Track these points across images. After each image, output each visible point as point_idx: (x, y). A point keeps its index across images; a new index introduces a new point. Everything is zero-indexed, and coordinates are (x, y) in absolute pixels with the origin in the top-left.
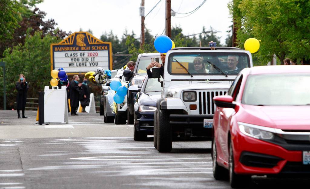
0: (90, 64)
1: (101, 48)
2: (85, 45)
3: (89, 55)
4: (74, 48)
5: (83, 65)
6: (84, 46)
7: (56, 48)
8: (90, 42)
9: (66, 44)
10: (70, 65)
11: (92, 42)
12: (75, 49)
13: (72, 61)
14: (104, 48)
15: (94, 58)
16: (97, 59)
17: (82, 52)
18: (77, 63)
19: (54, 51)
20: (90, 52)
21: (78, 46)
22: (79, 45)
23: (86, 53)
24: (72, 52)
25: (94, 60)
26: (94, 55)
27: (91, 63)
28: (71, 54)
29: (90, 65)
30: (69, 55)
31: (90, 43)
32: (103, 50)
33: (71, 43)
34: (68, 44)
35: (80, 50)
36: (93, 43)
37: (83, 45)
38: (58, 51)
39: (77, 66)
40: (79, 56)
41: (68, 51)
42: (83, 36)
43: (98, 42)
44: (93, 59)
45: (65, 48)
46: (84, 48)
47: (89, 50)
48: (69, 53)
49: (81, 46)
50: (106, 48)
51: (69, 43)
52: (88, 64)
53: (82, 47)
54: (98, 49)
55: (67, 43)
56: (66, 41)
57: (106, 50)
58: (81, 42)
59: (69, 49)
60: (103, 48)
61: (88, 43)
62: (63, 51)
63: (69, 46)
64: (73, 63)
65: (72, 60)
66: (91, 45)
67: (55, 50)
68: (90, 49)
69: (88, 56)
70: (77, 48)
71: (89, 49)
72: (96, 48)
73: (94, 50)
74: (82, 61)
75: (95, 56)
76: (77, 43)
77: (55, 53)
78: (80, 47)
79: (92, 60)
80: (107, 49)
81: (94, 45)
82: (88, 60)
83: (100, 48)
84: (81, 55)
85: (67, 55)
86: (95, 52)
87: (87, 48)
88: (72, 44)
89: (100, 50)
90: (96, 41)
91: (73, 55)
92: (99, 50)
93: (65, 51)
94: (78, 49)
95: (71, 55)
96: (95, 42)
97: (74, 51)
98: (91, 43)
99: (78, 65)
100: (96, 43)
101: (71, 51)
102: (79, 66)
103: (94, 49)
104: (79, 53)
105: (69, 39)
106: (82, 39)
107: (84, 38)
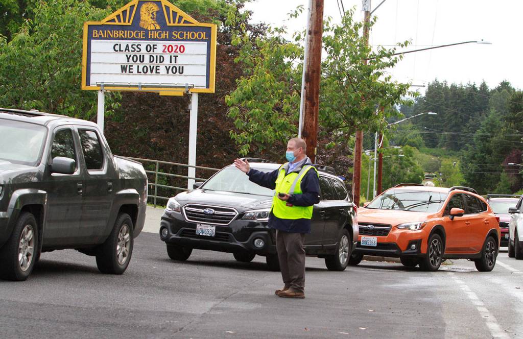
0: (168, 70)
1: (193, 35)
2: (158, 28)
3: (166, 50)
4: (134, 34)
5: (152, 72)
6: (157, 30)
7: (95, 32)
8: (170, 22)
9: (117, 23)
10: (124, 69)
11: (174, 22)
12: (137, 34)
13: (128, 61)
14: (200, 35)
15: (176, 57)
16: (181, 60)
17: (151, 43)
18: (138, 66)
19: (90, 37)
20: (168, 43)
21: (143, 29)
22: (145, 28)
23: (160, 46)
24: (130, 43)
25: (176, 62)
26: (175, 52)
27: (170, 67)
28: (127, 46)
29: (168, 73)
30: (123, 48)
31: (168, 24)
32: (196, 40)
33: (129, 22)
34: (122, 23)
35: (146, 38)
36: (176, 24)
37: (153, 28)
38: (100, 38)
39: (138, 72)
40: (143, 51)
41: (122, 39)
42: (156, 8)
43: (185, 22)
44: (173, 58)
45: (116, 33)
46: (157, 35)
47: (166, 39)
48: (124, 43)
49: (149, 29)
50: (203, 35)
51: (125, 22)
52: (162, 69)
53: (151, 30)
54: (187, 36)
55: (120, 21)
56: (118, 16)
57: (203, 40)
58: (151, 21)
59: (124, 35)
60: (196, 35)
61: (166, 23)
62: (110, 38)
63: (123, 28)
64: (130, 66)
65: (128, 59)
66: (172, 29)
67: (94, 36)
68: (167, 37)
69: (164, 51)
70: (141, 34)
71: (166, 36)
72: (182, 35)
73: (177, 40)
74: (150, 62)
75: (179, 52)
76: (141, 23)
77: (93, 41)
78: (147, 31)
79: (171, 62)
80: (204, 38)
81: (177, 28)
82: (163, 61)
83: (189, 35)
84: (149, 49)
85: (117, 48)
86: (179, 43)
87: (163, 36)
88: (130, 24)
89: (190, 40)
90: (183, 21)
91: (131, 49)
92: (186, 40)
93: (114, 39)
94: (143, 36)
95: (127, 48)
96: (179, 22)
97: (133, 39)
98: (172, 24)
99: (141, 70)
100: (182, 24)
101: (127, 39)
102: (142, 73)
103: (178, 36)
104: (144, 44)
105: (124, 12)
106: (152, 14)
107: (157, 12)
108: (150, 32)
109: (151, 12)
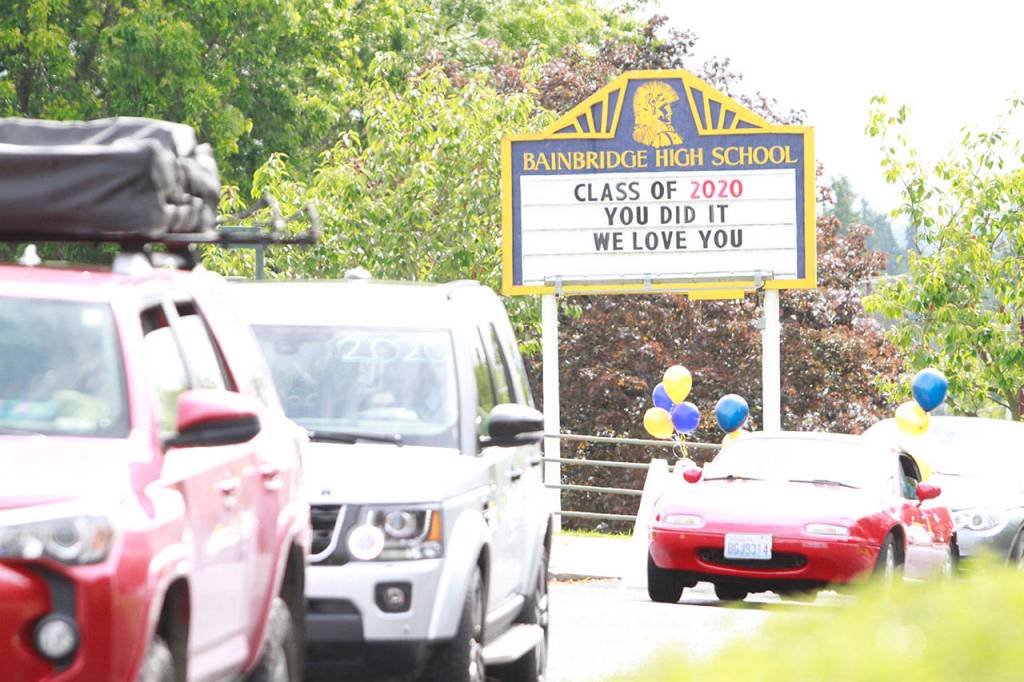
0: (705, 240)
1: (761, 155)
2: (678, 140)
3: (700, 192)
4: (621, 159)
5: (667, 245)
6: (676, 148)
7: (528, 157)
8: (705, 127)
9: (580, 134)
10: (601, 241)
11: (715, 126)
12: (628, 159)
13: (611, 223)
14: (777, 154)
15: (722, 208)
16: (736, 216)
17: (664, 177)
18: (635, 234)
19: (517, 170)
20: (702, 176)
21: (641, 146)
22: (647, 142)
23: (685, 184)
24: (614, 179)
25: (723, 220)
26: (721, 195)
27: (709, 232)
28: (607, 186)
29: (705, 246)
30: (597, 192)
31: (701, 132)
32: (769, 166)
33: (608, 131)
34: (593, 134)
35: (651, 166)
36: (720, 131)
37: (666, 142)
38: (542, 171)
39: (635, 247)
40: (646, 198)
41: (594, 171)
42: (670, 96)
43: (741, 124)
44: (717, 212)
45: (579, 158)
46: (675, 159)
47: (697, 168)
48: (598, 181)
49: (656, 145)
50: (785, 153)
51: (598, 130)
52: (693, 239)
53: (661, 148)
54: (746, 158)
55: (586, 129)
56: (582, 119)
57: (784, 165)
58: (661, 126)
59: (598, 161)
60: (769, 154)
61: (696, 130)
62: (565, 171)
63: (594, 145)
64: (615, 235)
65: (611, 217)
66: (709, 142)
67: (526, 168)
68: (701, 163)
69: (694, 196)
70: (638, 159)
71: (697, 160)
72: (734, 156)
73: (725, 167)
74: (663, 222)
75: (730, 196)
76: (638, 132)
77: (524, 179)
79: (711, 220)
80: (788, 161)
81: (723, 140)
82: (693, 218)
83: (752, 155)
84: (657, 193)
85: (583, 193)
86: (729, 176)
87: (690, 159)
88: (611, 135)
89: (755, 167)
90: (735, 122)
91: (615, 193)
92: (746, 167)
93: (573, 172)
94: (643, 162)
95: (607, 193)
96: (727, 125)
97: (620, 169)
98: (710, 131)
99: (641, 242)
100: (733, 130)
101: (605, 170)
102: (645, 249)
103: (725, 159)
104: (645, 180)
105: (596, 108)
106: (662, 109)
107: (674, 105)
108: (658, 152)
109: (659, 104)
